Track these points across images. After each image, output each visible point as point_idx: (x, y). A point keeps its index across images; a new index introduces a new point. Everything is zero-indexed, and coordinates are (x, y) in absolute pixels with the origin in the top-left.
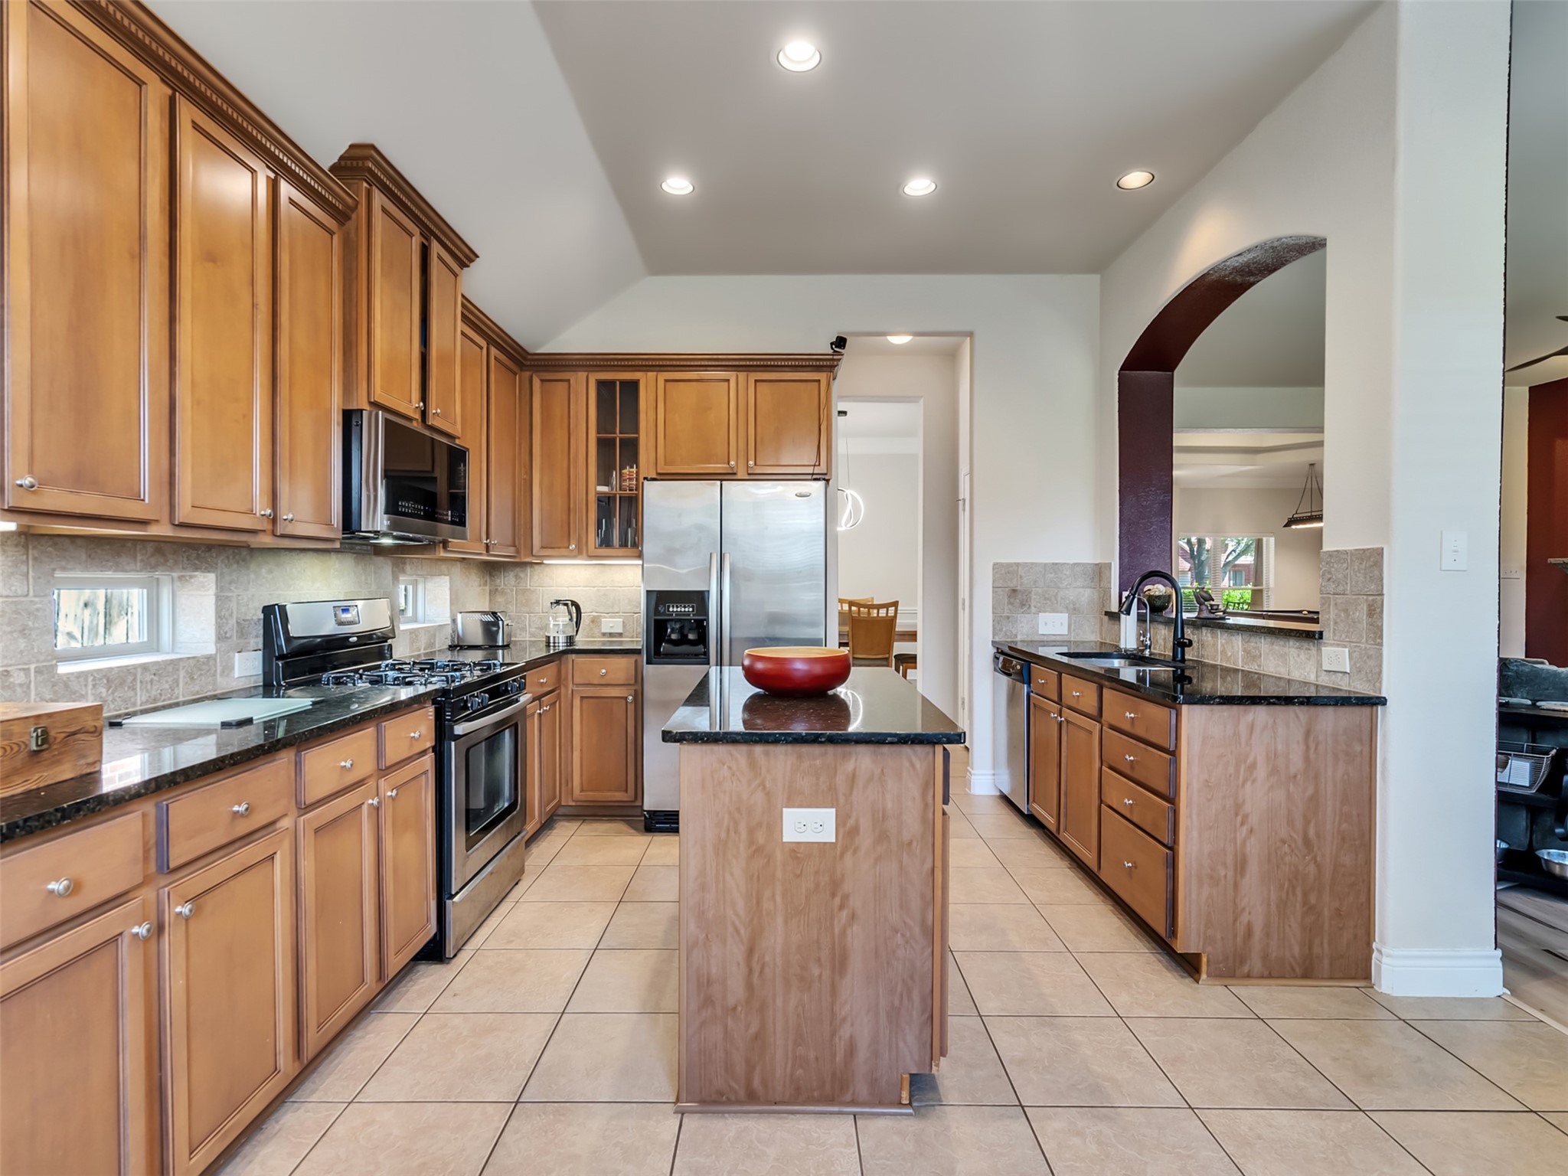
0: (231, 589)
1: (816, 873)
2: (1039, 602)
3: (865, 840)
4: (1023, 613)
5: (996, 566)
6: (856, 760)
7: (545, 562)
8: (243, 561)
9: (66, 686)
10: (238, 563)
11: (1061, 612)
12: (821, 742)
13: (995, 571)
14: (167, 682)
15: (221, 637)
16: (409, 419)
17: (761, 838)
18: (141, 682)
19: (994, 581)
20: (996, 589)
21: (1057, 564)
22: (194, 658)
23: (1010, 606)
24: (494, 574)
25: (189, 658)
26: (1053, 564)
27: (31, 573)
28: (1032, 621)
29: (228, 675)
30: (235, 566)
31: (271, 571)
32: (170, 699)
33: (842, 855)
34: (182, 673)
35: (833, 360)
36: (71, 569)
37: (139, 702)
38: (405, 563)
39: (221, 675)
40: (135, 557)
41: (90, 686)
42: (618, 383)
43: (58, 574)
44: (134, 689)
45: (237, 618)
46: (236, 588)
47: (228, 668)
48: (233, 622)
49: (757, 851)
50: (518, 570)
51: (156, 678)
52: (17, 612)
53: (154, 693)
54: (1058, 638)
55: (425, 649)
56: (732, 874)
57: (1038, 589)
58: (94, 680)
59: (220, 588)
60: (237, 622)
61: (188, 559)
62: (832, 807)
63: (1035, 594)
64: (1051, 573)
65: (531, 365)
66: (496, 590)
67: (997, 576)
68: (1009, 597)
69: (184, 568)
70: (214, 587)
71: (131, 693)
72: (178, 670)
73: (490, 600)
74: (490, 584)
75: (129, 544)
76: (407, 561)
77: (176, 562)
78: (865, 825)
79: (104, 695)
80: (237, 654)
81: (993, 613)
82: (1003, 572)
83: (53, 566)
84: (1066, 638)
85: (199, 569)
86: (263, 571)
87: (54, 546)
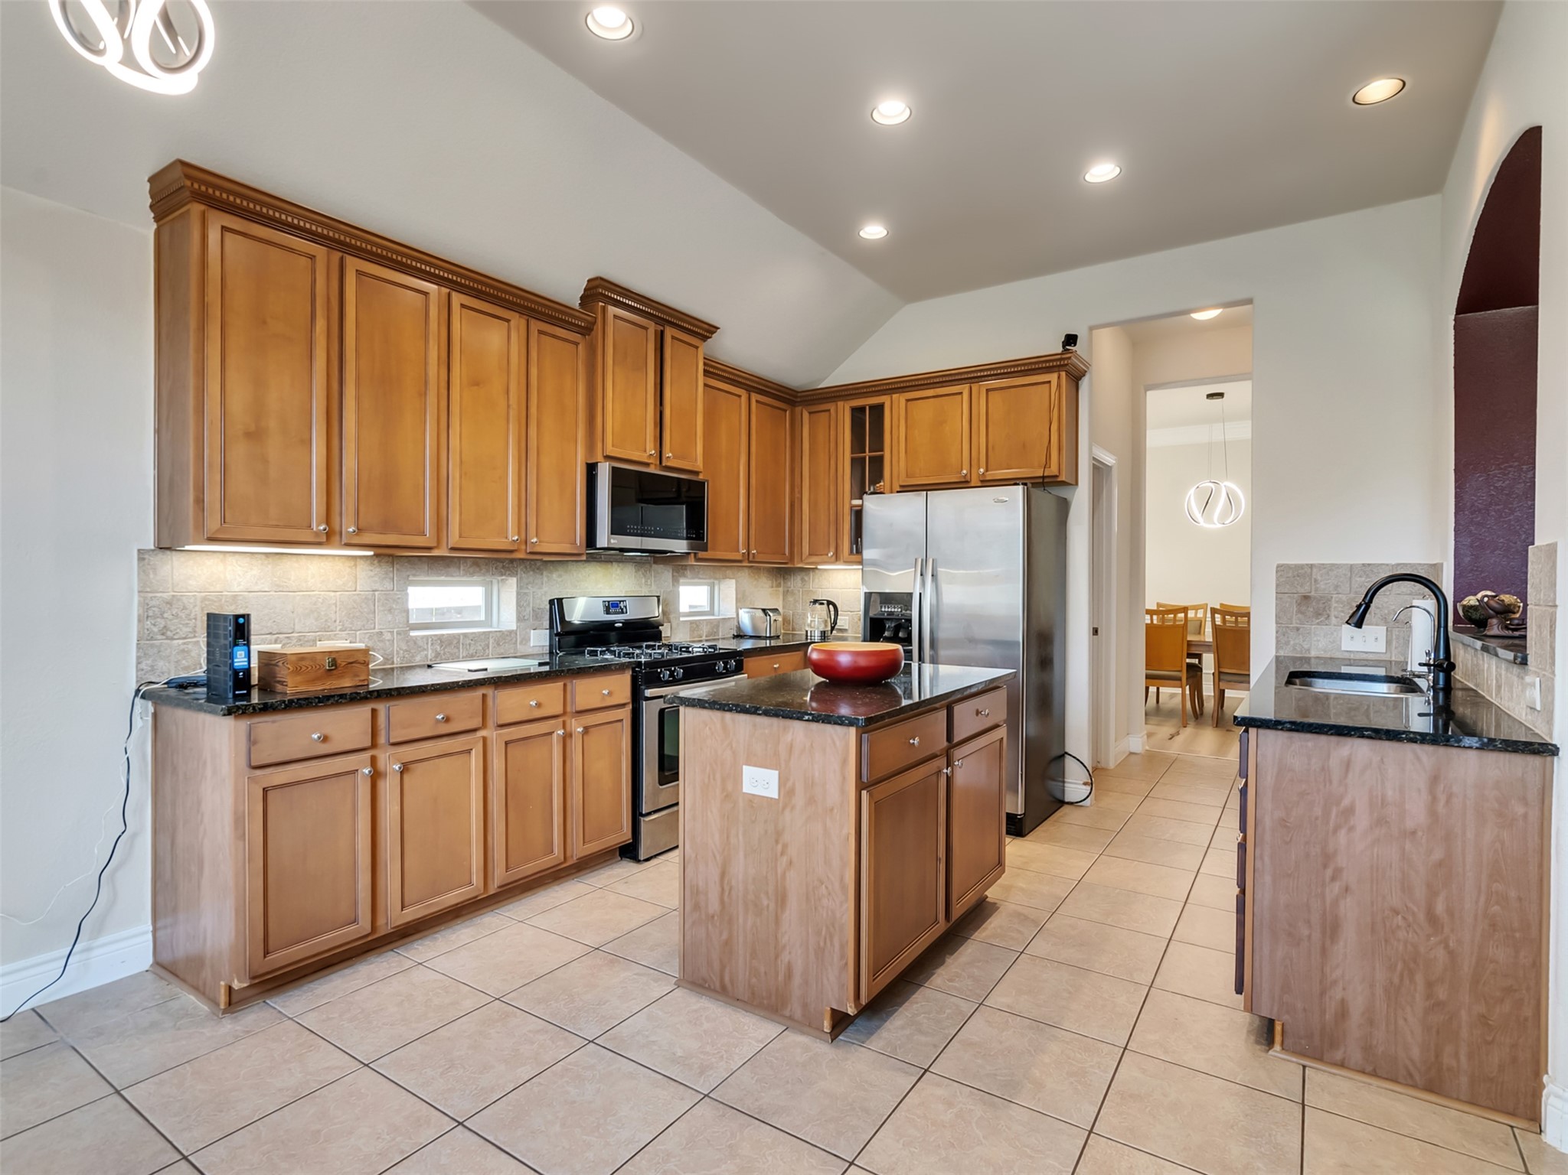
0: (527, 588)
1: (766, 822)
2: (1343, 612)
3: (799, 800)
4: (1318, 624)
5: (1281, 569)
6: (793, 734)
7: (819, 567)
8: (538, 569)
9: (415, 643)
10: (533, 570)
11: (1377, 625)
12: (759, 714)
13: (1279, 574)
14: (481, 645)
15: (520, 619)
16: (647, 465)
17: (730, 787)
18: (463, 644)
19: (1277, 586)
20: (1280, 596)
21: (1369, 565)
22: (500, 631)
23: (1300, 615)
24: (786, 577)
25: (496, 631)
26: (1363, 565)
27: (395, 578)
28: (1332, 634)
29: (525, 644)
30: (531, 573)
31: (560, 576)
32: (482, 656)
33: (784, 809)
34: (491, 641)
35: (1064, 359)
36: (418, 575)
37: (461, 657)
38: (686, 569)
39: (520, 644)
40: (459, 568)
41: (430, 644)
42: (867, 407)
43: (411, 578)
44: (458, 648)
45: (533, 608)
46: (532, 587)
47: (526, 640)
48: (529, 609)
49: (727, 797)
50: (804, 573)
51: (473, 642)
52: (386, 599)
53: (471, 652)
54: (1371, 657)
55: (706, 636)
56: (711, 812)
57: (1340, 596)
58: (432, 640)
59: (519, 587)
60: (533, 610)
61: (496, 568)
62: (776, 770)
63: (1337, 602)
64: (1360, 577)
65: (801, 402)
66: (788, 591)
67: (1282, 580)
68: (1299, 605)
69: (493, 574)
70: (515, 586)
71: (456, 650)
72: (488, 638)
73: (784, 599)
74: (784, 587)
76: (688, 568)
77: (488, 571)
78: (799, 789)
79: (438, 650)
80: (532, 631)
81: (1277, 623)
82: (1290, 575)
83: (408, 573)
84: (1384, 657)
85: (505, 575)
86: (554, 576)
87: (409, 562)
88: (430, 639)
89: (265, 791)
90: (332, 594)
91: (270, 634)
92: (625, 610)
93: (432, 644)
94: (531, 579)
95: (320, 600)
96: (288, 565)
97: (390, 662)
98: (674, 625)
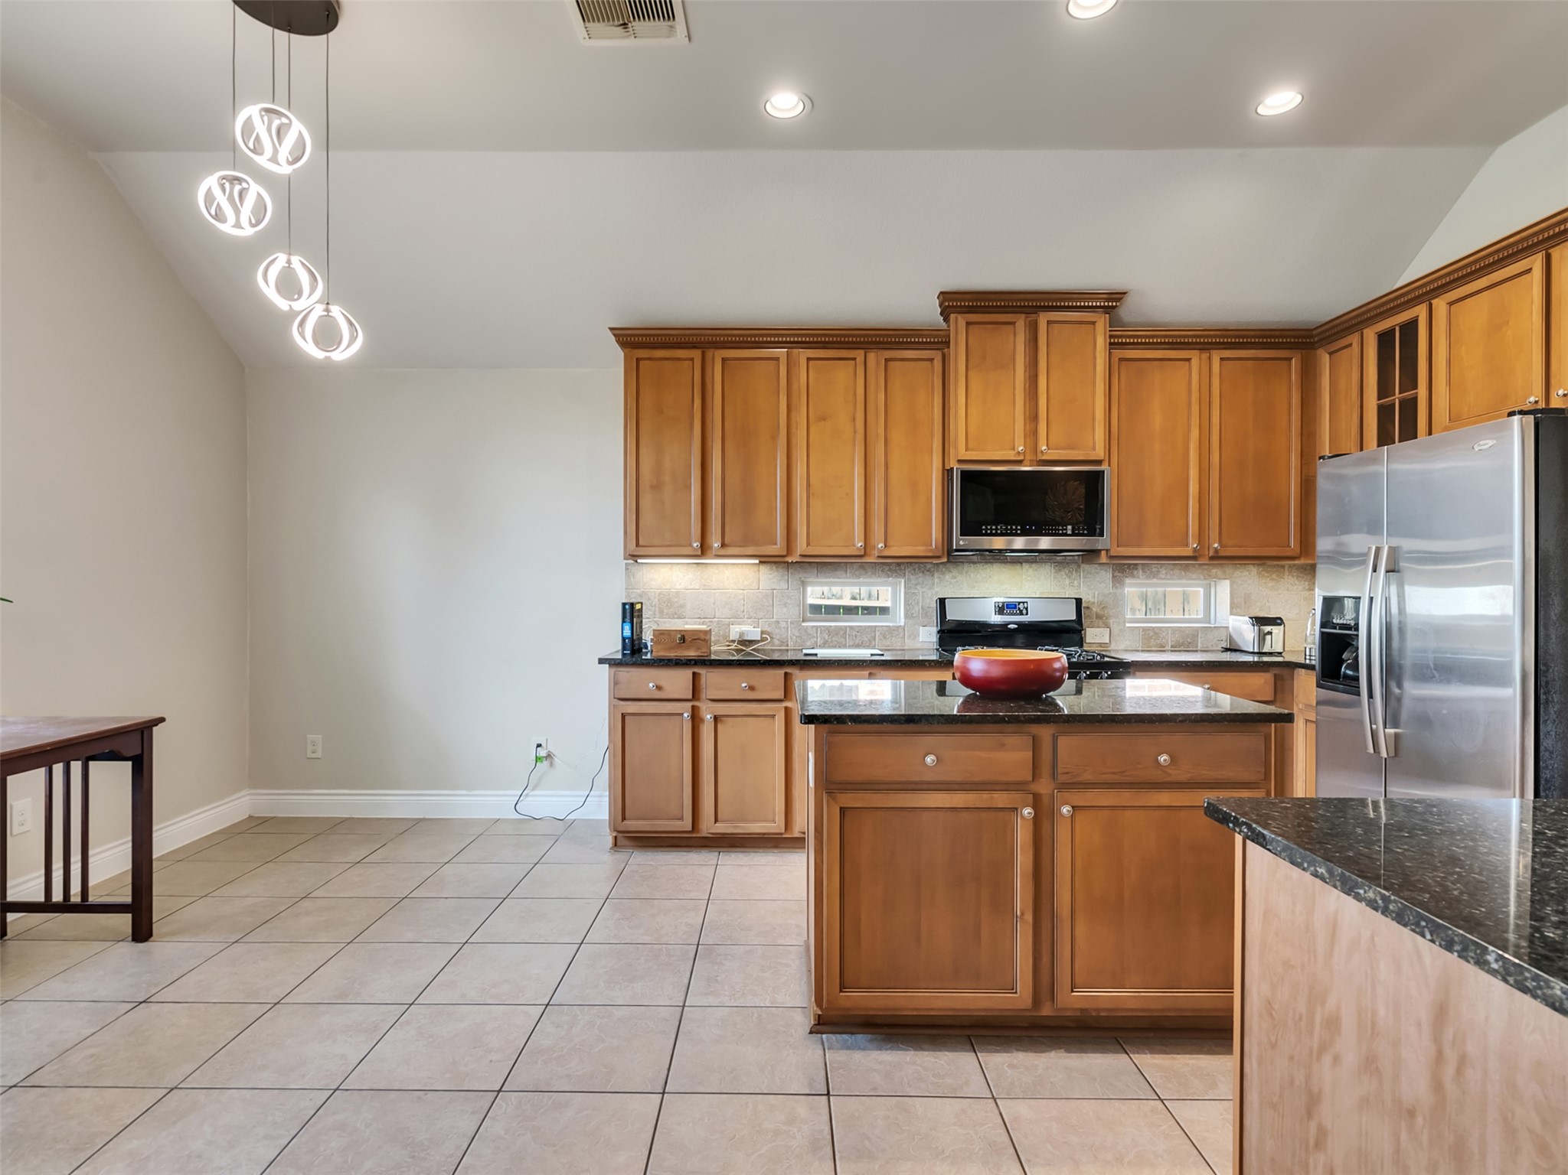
0: (916, 588)
8: (928, 571)
9: (806, 631)
10: (923, 572)
14: (867, 637)
15: (909, 616)
18: (849, 635)
22: (887, 626)
25: (882, 626)
27: (790, 580)
29: (913, 639)
30: (921, 574)
31: (954, 577)
32: (868, 646)
34: (877, 634)
36: (809, 577)
38: (1136, 569)
39: (908, 639)
40: (846, 571)
41: (819, 633)
42: (1395, 329)
43: (804, 580)
44: (845, 638)
45: (919, 606)
46: (921, 588)
47: (914, 635)
51: (859, 634)
52: (783, 596)
53: (857, 642)
55: (1172, 647)
58: (821, 630)
59: (907, 587)
60: (922, 607)
61: (882, 571)
69: (879, 576)
70: (904, 585)
71: (843, 640)
72: (875, 631)
75: (843, 565)
76: (1140, 567)
77: (874, 573)
79: (827, 638)
80: (921, 628)
83: (800, 576)
85: (892, 576)
86: (948, 577)
87: (801, 567)
88: (819, 629)
89: (623, 716)
90: (741, 591)
91: (699, 618)
92: (1024, 612)
93: (821, 633)
94: (920, 580)
95: (733, 596)
96: (711, 570)
97: (786, 644)
98: (1115, 629)
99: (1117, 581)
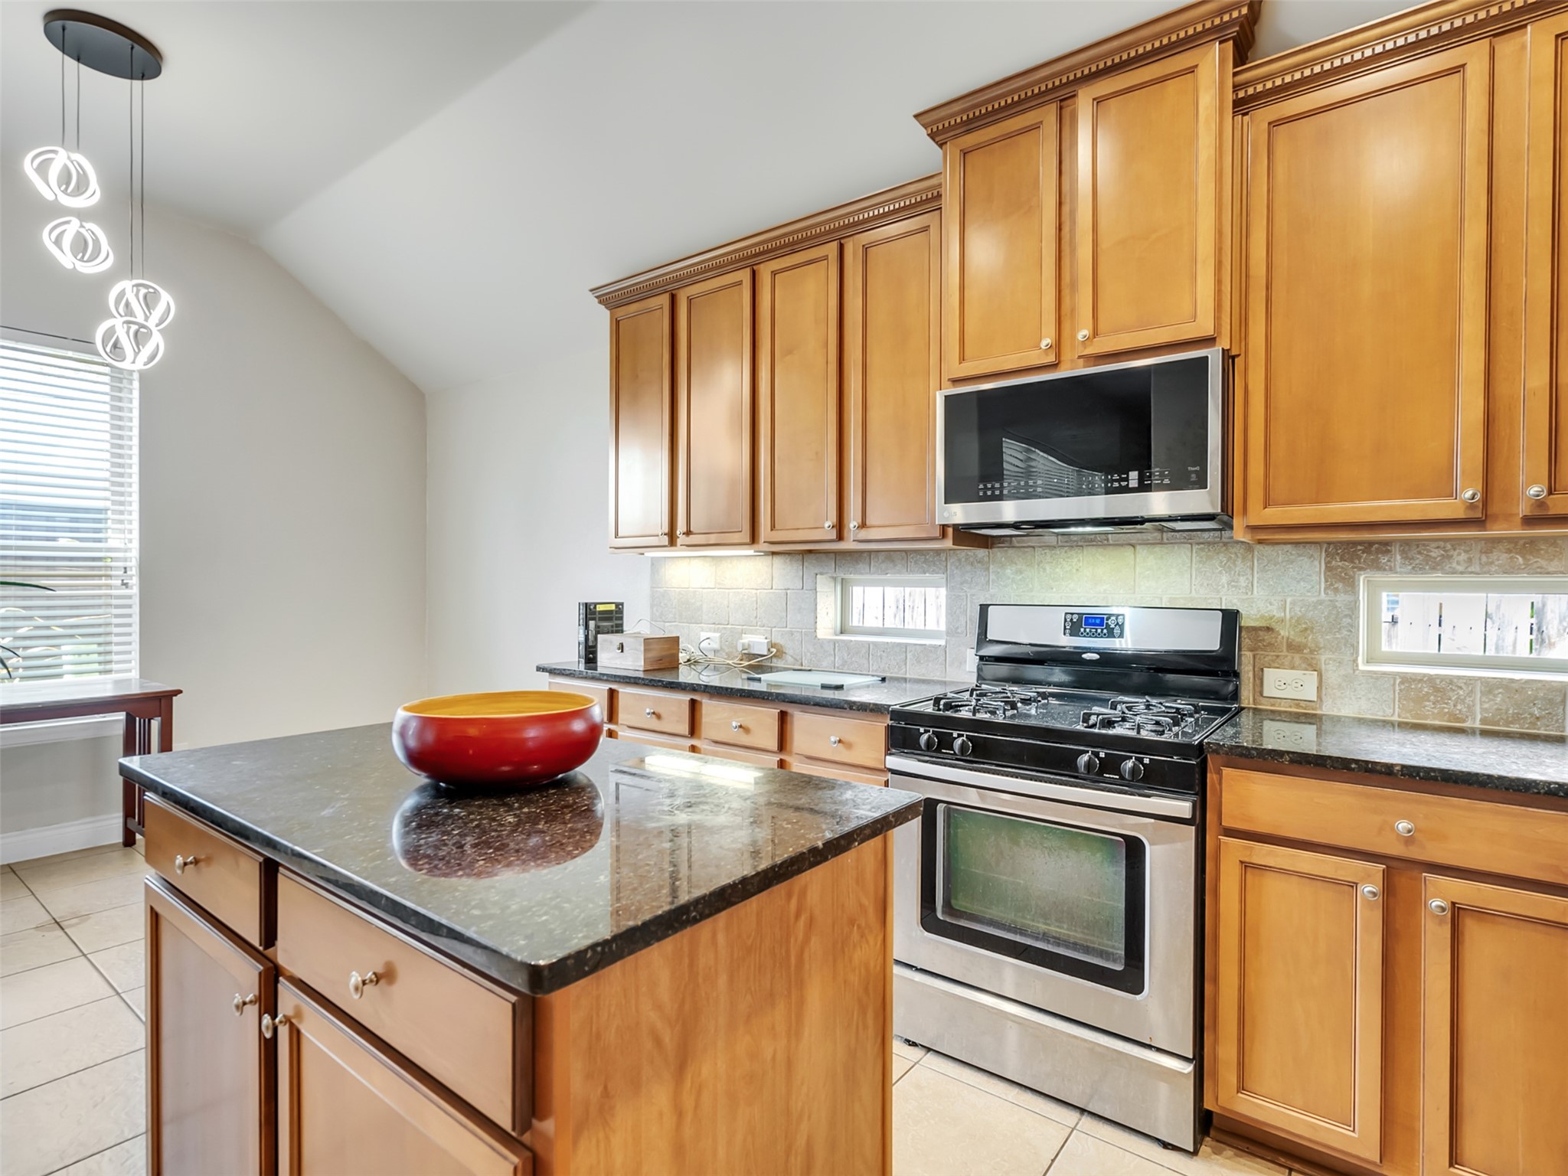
0: (962, 589)
8: (979, 562)
9: (822, 647)
14: (894, 659)
15: (949, 631)
22: (920, 645)
25: (916, 645)
27: (805, 576)
29: (958, 667)
30: (969, 568)
32: (896, 673)
34: (909, 656)
39: (950, 665)
44: (868, 659)
46: (970, 588)
47: (959, 661)
51: (884, 654)
52: (797, 598)
53: (882, 666)
55: (1483, 721)
58: (839, 646)
59: (949, 588)
61: (916, 563)
69: (911, 571)
70: (944, 587)
71: (864, 661)
72: (906, 652)
76: (1396, 549)
77: (905, 567)
79: (846, 658)
80: (968, 650)
83: (816, 571)
85: (928, 572)
86: (1010, 571)
88: (837, 645)
90: (754, 591)
91: (714, 624)
92: (1117, 631)
93: (839, 650)
94: (968, 577)
95: (746, 597)
97: (799, 663)
98: (1332, 676)
99: (1341, 579)
